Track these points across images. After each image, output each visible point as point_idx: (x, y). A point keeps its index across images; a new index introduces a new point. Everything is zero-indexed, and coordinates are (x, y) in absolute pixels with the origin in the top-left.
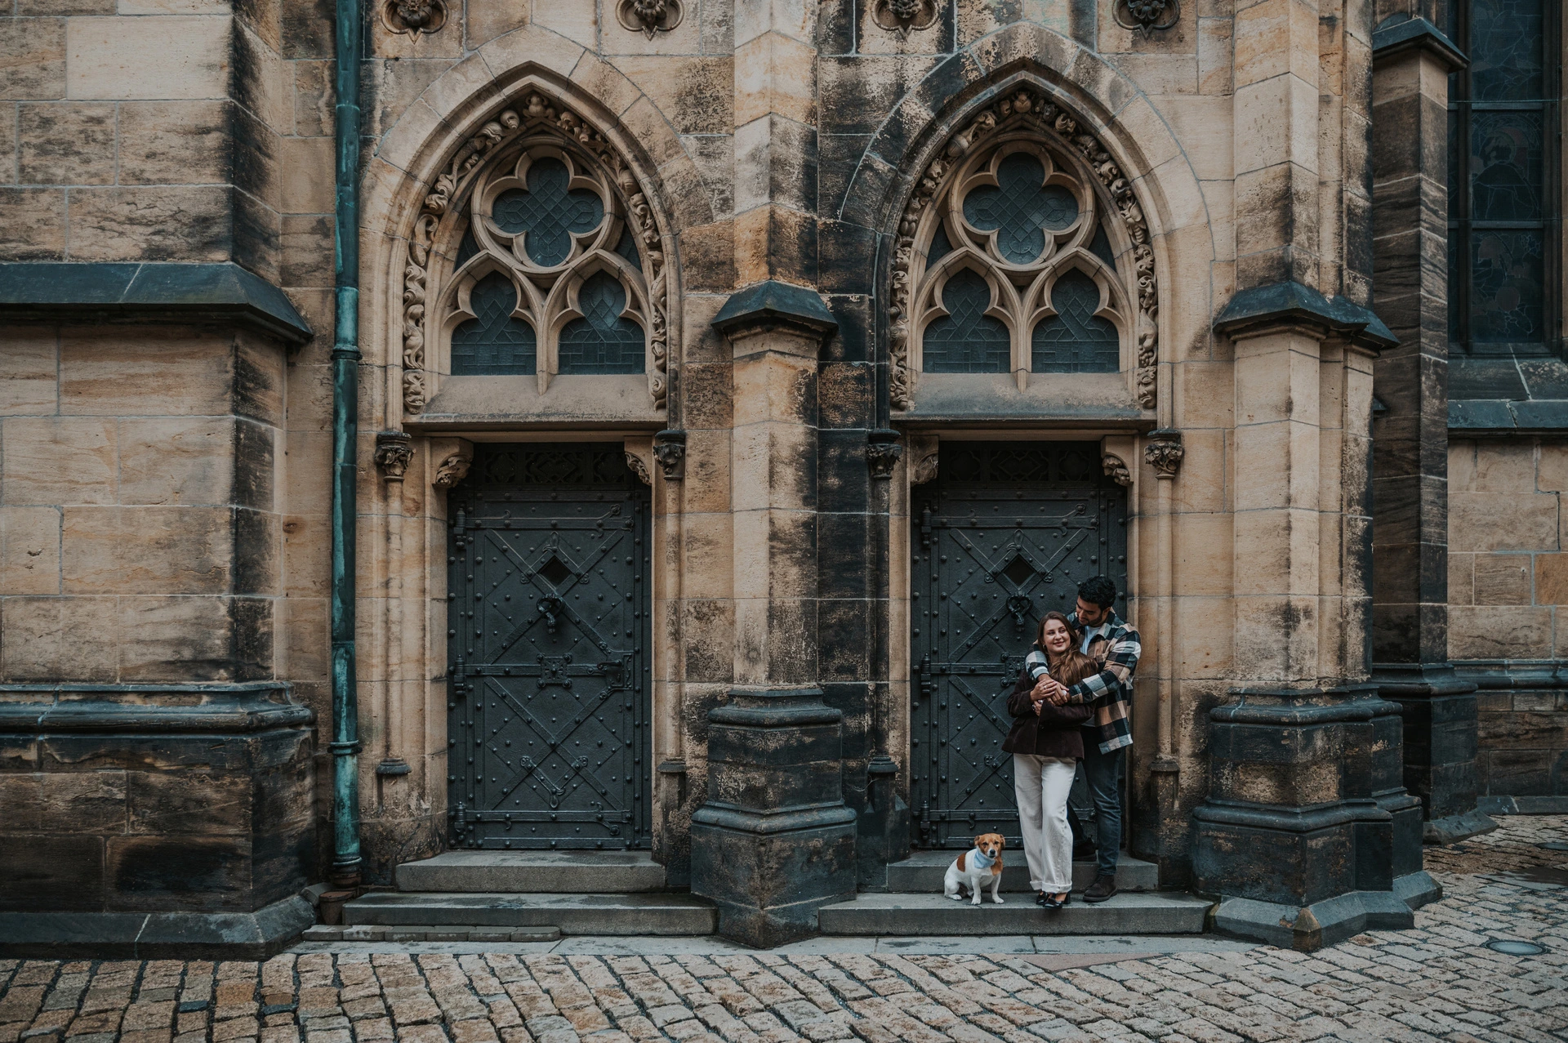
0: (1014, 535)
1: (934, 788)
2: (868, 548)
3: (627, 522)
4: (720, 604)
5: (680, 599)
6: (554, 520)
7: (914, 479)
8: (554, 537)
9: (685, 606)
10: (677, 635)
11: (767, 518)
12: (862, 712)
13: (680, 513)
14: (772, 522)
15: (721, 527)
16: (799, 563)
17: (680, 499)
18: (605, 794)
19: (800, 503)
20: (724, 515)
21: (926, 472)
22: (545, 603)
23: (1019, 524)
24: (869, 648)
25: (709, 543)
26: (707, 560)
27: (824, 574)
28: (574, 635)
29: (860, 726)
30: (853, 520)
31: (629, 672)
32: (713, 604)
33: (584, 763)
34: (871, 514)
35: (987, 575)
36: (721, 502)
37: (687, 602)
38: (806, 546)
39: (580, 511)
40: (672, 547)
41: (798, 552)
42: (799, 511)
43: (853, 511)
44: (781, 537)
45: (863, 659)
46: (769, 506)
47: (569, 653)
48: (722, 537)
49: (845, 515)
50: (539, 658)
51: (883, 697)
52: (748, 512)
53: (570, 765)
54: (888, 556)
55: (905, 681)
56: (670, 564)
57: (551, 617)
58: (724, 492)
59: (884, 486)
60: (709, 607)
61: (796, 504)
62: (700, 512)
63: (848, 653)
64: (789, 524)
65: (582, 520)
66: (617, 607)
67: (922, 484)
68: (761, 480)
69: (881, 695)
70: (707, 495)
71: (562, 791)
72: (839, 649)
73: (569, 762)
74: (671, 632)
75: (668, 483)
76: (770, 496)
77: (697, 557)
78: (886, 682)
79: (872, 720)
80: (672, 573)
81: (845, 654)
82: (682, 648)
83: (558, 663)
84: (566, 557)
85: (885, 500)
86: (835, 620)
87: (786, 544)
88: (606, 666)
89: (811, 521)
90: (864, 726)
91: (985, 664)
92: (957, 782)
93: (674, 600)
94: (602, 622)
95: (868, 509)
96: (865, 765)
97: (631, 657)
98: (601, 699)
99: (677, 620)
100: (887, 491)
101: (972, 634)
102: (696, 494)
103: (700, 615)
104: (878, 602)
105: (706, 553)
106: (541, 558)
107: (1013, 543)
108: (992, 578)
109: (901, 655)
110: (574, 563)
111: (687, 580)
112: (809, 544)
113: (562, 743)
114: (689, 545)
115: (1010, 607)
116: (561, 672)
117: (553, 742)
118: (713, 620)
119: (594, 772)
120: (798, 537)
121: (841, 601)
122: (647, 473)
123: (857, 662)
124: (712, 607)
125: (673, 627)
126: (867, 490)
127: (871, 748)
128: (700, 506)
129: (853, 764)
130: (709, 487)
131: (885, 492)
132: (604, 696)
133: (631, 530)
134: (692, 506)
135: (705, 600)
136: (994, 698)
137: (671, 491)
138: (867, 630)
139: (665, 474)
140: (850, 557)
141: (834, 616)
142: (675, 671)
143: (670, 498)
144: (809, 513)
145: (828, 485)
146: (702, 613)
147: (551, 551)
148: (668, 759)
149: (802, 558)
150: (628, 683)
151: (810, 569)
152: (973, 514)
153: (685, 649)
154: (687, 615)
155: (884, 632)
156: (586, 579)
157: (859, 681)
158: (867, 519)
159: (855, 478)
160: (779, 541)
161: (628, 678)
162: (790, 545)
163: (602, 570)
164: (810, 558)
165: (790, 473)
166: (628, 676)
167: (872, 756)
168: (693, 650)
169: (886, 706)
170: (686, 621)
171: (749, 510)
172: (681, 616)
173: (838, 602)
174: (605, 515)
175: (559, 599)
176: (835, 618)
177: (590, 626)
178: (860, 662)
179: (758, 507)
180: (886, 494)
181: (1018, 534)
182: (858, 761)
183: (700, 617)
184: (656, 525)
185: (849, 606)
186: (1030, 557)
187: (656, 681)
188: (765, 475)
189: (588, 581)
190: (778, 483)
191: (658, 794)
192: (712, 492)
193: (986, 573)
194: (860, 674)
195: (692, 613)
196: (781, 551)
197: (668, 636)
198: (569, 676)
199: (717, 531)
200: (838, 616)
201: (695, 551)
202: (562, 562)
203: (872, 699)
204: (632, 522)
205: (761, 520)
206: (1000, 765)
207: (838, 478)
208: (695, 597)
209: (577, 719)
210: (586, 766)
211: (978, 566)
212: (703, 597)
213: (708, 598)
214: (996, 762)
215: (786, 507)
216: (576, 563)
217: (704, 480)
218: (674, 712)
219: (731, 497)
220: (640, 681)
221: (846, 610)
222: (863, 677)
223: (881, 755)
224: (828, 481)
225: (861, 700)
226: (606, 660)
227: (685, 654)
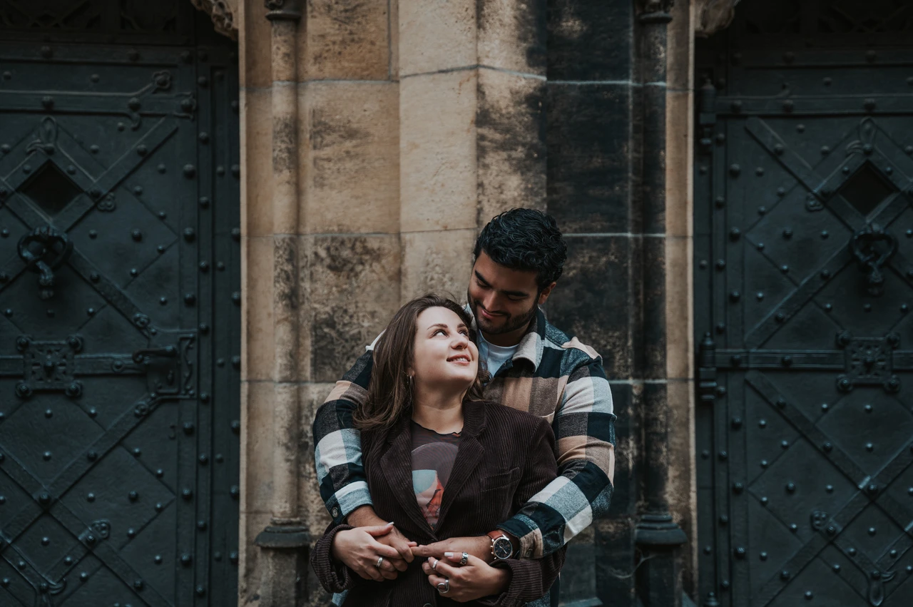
0: (859, 128)
1: (724, 569)
2: (631, 144)
3: (185, 102)
4: (373, 244)
5: (298, 234)
6: (48, 94)
7: (699, 26)
8: (48, 126)
9: (308, 248)
10: (293, 299)
11: (471, 85)
12: (623, 434)
13: (297, 82)
14: (480, 91)
15: (372, 106)
16: (521, 167)
17: (295, 56)
18: (141, 588)
19: (523, 60)
20: (378, 85)
21: (720, 14)
22: (34, 245)
23: (870, 107)
24: (631, 321)
25: (351, 134)
26: (349, 165)
28: (88, 301)
30: (607, 95)
31: (190, 366)
32: (358, 244)
33: (104, 532)
34: (635, 84)
35: (812, 197)
36: (374, 61)
37: (312, 240)
38: (532, 138)
39: (95, 81)
40: (283, 141)
41: (520, 149)
42: (520, 75)
43: (605, 79)
44: (494, 120)
45: (623, 340)
46: (474, 63)
47: (78, 335)
48: (376, 125)
49: (592, 86)
50: (21, 345)
51: (659, 408)
52: (431, 77)
53: (76, 538)
54: (664, 160)
55: (686, 380)
56: (281, 171)
57: (46, 270)
58: (378, 43)
59: (657, 34)
60: (353, 248)
61: (517, 63)
62: (334, 80)
63: (599, 329)
64: (505, 98)
65: (100, 97)
66: (167, 253)
67: (706, 36)
68: (459, 16)
69: (655, 403)
70: (348, 48)
71: (60, 585)
72: (583, 323)
73: (75, 533)
74: (282, 294)
75: (272, 25)
76: (477, 45)
77: (329, 160)
78: (662, 381)
79: (639, 448)
80: (285, 188)
81: (593, 331)
82: (303, 321)
83: (57, 353)
84: (71, 163)
85: (658, 60)
86: (574, 271)
87: (501, 134)
88: (147, 358)
89: (538, 94)
90: (628, 460)
91: (808, 351)
92: (763, 559)
93: (287, 236)
94: (139, 279)
95: (632, 76)
96: (629, 529)
97: (192, 340)
98: (137, 416)
99: (292, 271)
100: (664, 43)
101: (786, 299)
102: (327, 45)
103: (337, 263)
104: (647, 240)
105: (348, 152)
106: (23, 163)
107: (857, 141)
108: (818, 203)
109: (677, 334)
110: (87, 173)
111: (312, 201)
112: (536, 134)
113: (61, 497)
114: (315, 138)
115: (857, 253)
116: (62, 368)
117: (45, 497)
118: (361, 272)
119: (121, 548)
120: (520, 122)
121: (586, 237)
122: (227, 10)
123: (614, 345)
124: (359, 250)
125: (285, 284)
126: (631, 40)
127: (639, 499)
128: (335, 67)
129: (609, 528)
130: (351, 33)
131: (659, 45)
132: (143, 410)
133: (192, 117)
134: (319, 68)
135: (345, 236)
136: (825, 411)
137: (279, 38)
138: (630, 291)
139: (266, 6)
140: (600, 160)
141: (572, 265)
142: (289, 363)
143: (277, 54)
144: (536, 80)
145: (562, 32)
146: (340, 260)
147: (43, 151)
148: (277, 522)
149: (525, 160)
150: (188, 387)
151: (537, 180)
152: (787, 92)
153: (310, 324)
154: (313, 265)
155: (659, 293)
156: (109, 203)
157: (619, 379)
158: (630, 93)
159: (610, 18)
160: (491, 126)
161: (189, 379)
162: (508, 136)
163: (138, 189)
164: (537, 160)
165: (508, 5)
166: (187, 374)
167: (640, 514)
168: (323, 326)
169: (664, 424)
170: (312, 274)
171: (433, 73)
172: (301, 264)
173: (581, 240)
174: (144, 89)
175: (59, 238)
176: (574, 268)
177: (117, 286)
178: (619, 346)
179: (449, 66)
180: (662, 48)
181: (868, 126)
182: (618, 523)
183: (337, 266)
184: (247, 104)
185: (599, 246)
186: (889, 165)
187: (249, 381)
188: (466, 6)
189: (113, 207)
190: (491, 21)
191: (253, 588)
192: (357, 42)
193: (810, 194)
194: (619, 366)
195: (322, 260)
196: (494, 145)
197: (278, 300)
198: (77, 376)
199: (367, 113)
200: (579, 265)
201: (325, 148)
202: (65, 171)
203: (639, 410)
204: (195, 101)
205: (457, 91)
206: (840, 529)
207: (579, 19)
208: (328, 232)
209: (92, 453)
210: (107, 538)
211: (795, 181)
212: (341, 231)
213: (352, 233)
214: (834, 525)
215: (501, 66)
216: (91, 174)
217: (343, 19)
218: (288, 437)
219: (390, 53)
220: (210, 382)
221: (594, 254)
222: (624, 371)
223: (655, 512)
224: (564, 24)
225: (622, 412)
226: (148, 346)
227: (308, 332)
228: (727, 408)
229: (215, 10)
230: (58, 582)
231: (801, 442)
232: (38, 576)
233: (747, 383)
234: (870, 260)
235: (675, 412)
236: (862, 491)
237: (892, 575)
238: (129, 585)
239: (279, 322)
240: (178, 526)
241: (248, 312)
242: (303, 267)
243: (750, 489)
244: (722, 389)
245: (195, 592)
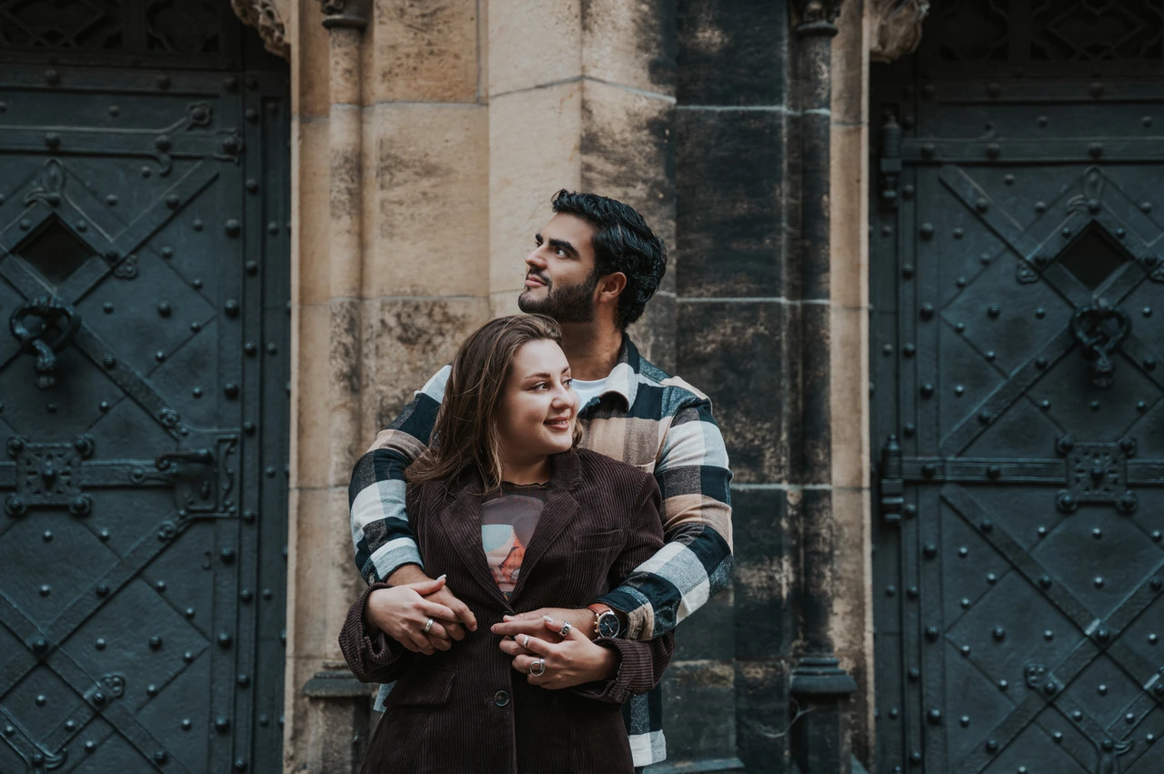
0: (1082, 180)
1: (914, 736)
2: (785, 186)
3: (229, 140)
4: (456, 309)
5: (361, 298)
6: (52, 131)
7: (875, 44)
8: (54, 171)
9: (373, 314)
10: (354, 380)
11: (575, 101)
12: (775, 553)
13: (361, 105)
14: (585, 108)
15: (456, 136)
17: (360, 72)
18: (163, 761)
19: (644, 75)
20: (464, 108)
21: (902, 30)
22: (31, 319)
23: (1096, 153)
24: (786, 409)
25: (429, 171)
26: (426, 209)
27: (689, 244)
28: (99, 390)
29: (772, 585)
30: (754, 124)
31: (231, 476)
32: (437, 310)
33: (117, 688)
34: (791, 112)
35: (1025, 265)
36: (460, 79)
37: (378, 305)
38: (657, 174)
39: (114, 114)
40: (342, 180)
41: (640, 186)
42: (640, 93)
43: (752, 104)
44: (605, 147)
45: (775, 434)
46: (578, 73)
47: (88, 435)
48: (461, 159)
49: (735, 112)
50: (13, 447)
51: (821, 520)
52: (527, 94)
53: (80, 696)
54: (828, 207)
55: (859, 489)
56: (339, 217)
57: (45, 351)
58: (463, 57)
59: (817, 49)
60: (430, 315)
61: (635, 78)
62: (408, 102)
63: (744, 419)
64: (620, 120)
65: (120, 134)
66: (204, 332)
67: (888, 61)
68: (560, 15)
69: (817, 515)
70: (426, 62)
71: (59, 757)
72: (724, 412)
73: (78, 690)
74: (339, 373)
75: (330, 34)
76: (581, 51)
77: (400, 203)
78: (825, 487)
79: (797, 573)
80: (345, 239)
81: (737, 421)
82: (367, 409)
83: (59, 459)
84: (81, 217)
85: (820, 82)
86: (713, 346)
87: (613, 164)
88: (174, 464)
89: (665, 119)
90: (780, 586)
91: (1021, 460)
92: (964, 725)
93: (347, 300)
94: (167, 365)
95: (785, 100)
96: (782, 675)
97: (234, 442)
98: (161, 539)
99: (353, 346)
100: (827, 61)
101: (992, 393)
102: (399, 58)
103: (410, 333)
104: (806, 308)
105: (424, 194)
106: (19, 217)
107: (1081, 196)
108: (1032, 273)
109: (849, 431)
110: (101, 231)
111: (379, 255)
112: (661, 169)
113: (62, 643)
114: (383, 175)
115: (1080, 334)
116: (65, 478)
117: (40, 643)
118: (440, 345)
119: (139, 709)
120: (640, 153)
121: (728, 303)
122: (278, 20)
123: (764, 440)
124: (438, 315)
125: (343, 360)
126: (785, 56)
127: (796, 637)
128: (408, 86)
129: (757, 673)
130: (430, 44)
131: (820, 63)
132: (169, 532)
133: (236, 160)
134: (389, 87)
135: (420, 300)
136: (1042, 536)
137: (338, 50)
138: (784, 371)
139: (323, 11)
140: (745, 206)
141: (710, 338)
142: (347, 462)
143: (336, 70)
144: (661, 101)
145: (698, 44)
146: (414, 330)
147: (46, 203)
148: (330, 665)
149: (646, 201)
150: (228, 503)
151: (663, 227)
152: (991, 133)
153: (375, 412)
154: (379, 336)
155: (822, 374)
156: (129, 269)
157: (770, 482)
158: (784, 122)
159: (757, 28)
160: (600, 154)
161: (229, 491)
162: (624, 169)
163: (167, 250)
164: (662, 202)
165: (623, 5)
166: (226, 486)
167: (797, 656)
168: (391, 414)
169: (828, 541)
170: (377, 348)
171: (530, 89)
172: (365, 336)
173: (721, 306)
174: (176, 125)
175: (63, 312)
176: (713, 342)
177: (139, 374)
178: (769, 441)
179: (548, 80)
180: (824, 67)
181: (1093, 177)
182: (768, 666)
183: (409, 338)
184: (301, 137)
185: (745, 314)
186: (1121, 226)
187: (301, 489)
188: (569, 3)
189: (134, 273)
190: (600, 22)
191: (302, 756)
192: (438, 55)
193: (1021, 262)
194: (770, 468)
195: (391, 329)
196: (605, 178)
197: (333, 380)
198: (85, 488)
199: (449, 145)
200: (719, 338)
201: (396, 188)
202: (73, 227)
203: (797, 523)
204: (240, 140)
205: (558, 111)
206: (1062, 687)
207: (718, 29)
208: (398, 294)
209: (103, 586)
210: (120, 697)
211: (1002, 246)
212: (415, 293)
213: (429, 296)
214: (1054, 681)
215: (614, 80)
216: (106, 231)
217: (419, 26)
218: (345, 556)
219: (480, 69)
220: (256, 496)
221: (739, 324)
222: (776, 473)
223: (816, 653)
224: (700, 35)
225: (773, 525)
226: (178, 450)
227: (373, 423)
228: (918, 531)
229: (263, 20)
230: (56, 754)
231: (1012, 575)
232: (30, 745)
233: (943, 499)
234: (1097, 343)
235: (846, 530)
236: (1089, 637)
237: (1128, 745)
238: (148, 757)
239: (334, 409)
240: (212, 682)
241: (300, 401)
242: (368, 340)
243: (948, 635)
244: (911, 507)
245: (234, 766)
